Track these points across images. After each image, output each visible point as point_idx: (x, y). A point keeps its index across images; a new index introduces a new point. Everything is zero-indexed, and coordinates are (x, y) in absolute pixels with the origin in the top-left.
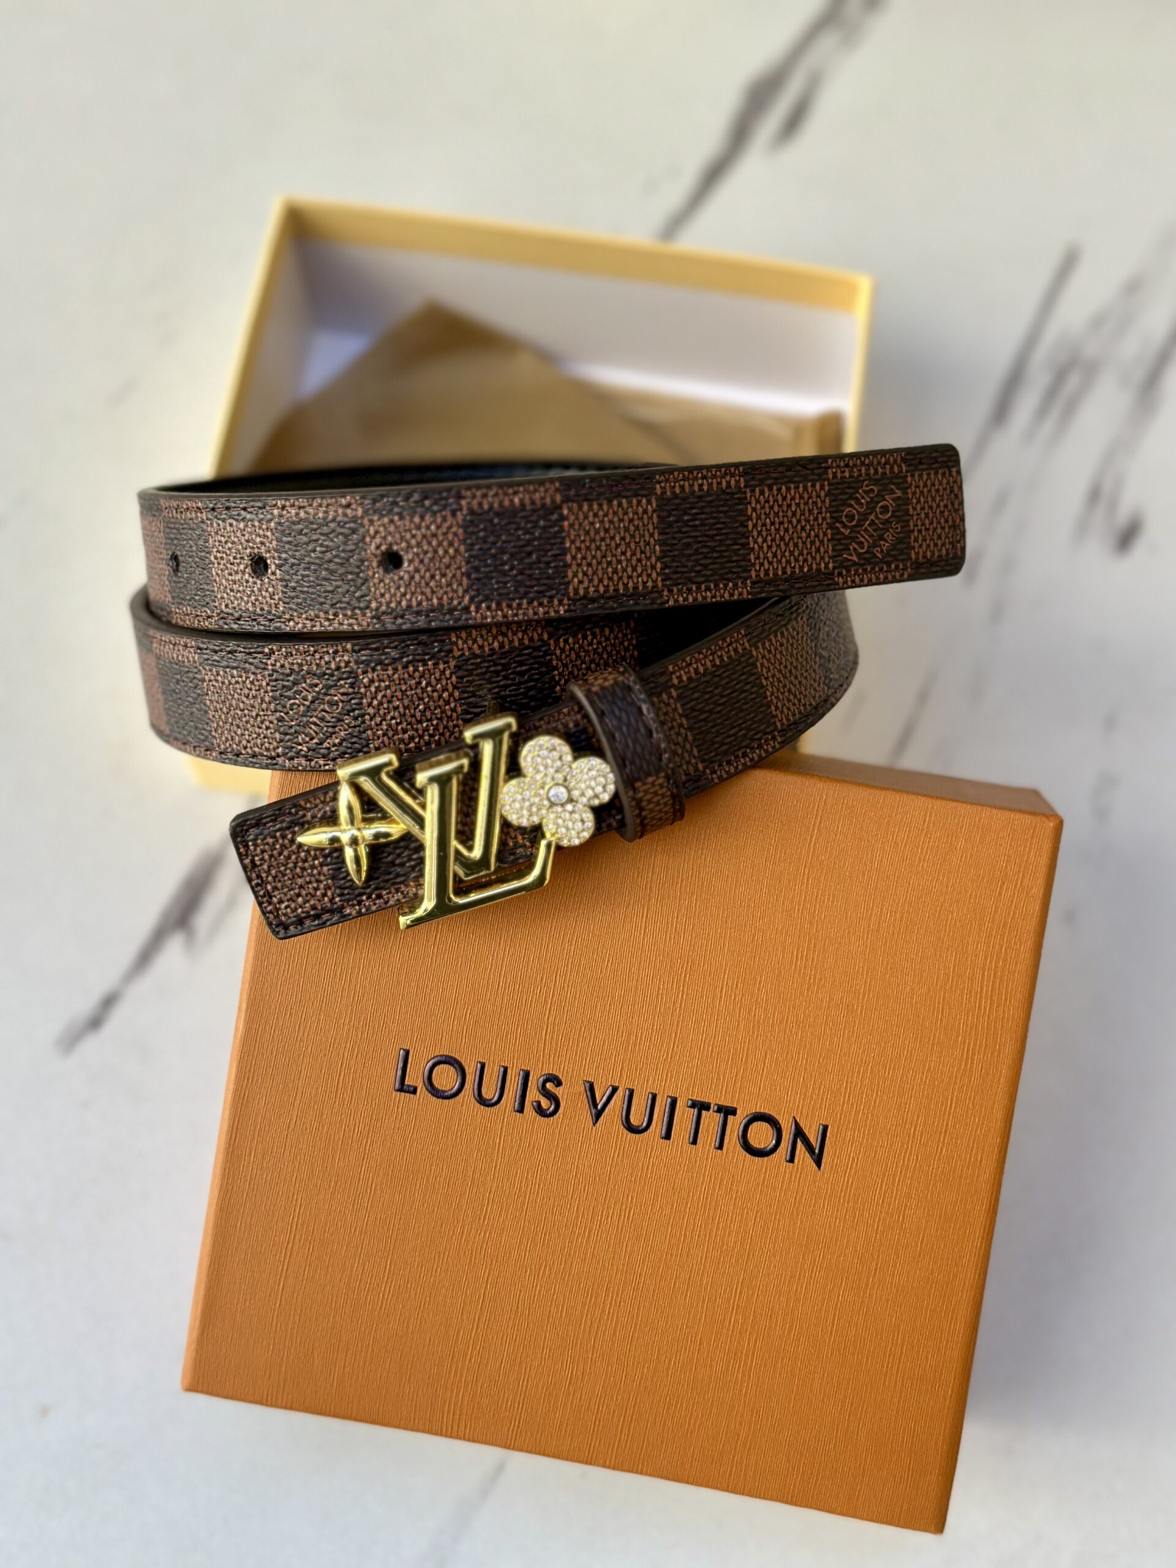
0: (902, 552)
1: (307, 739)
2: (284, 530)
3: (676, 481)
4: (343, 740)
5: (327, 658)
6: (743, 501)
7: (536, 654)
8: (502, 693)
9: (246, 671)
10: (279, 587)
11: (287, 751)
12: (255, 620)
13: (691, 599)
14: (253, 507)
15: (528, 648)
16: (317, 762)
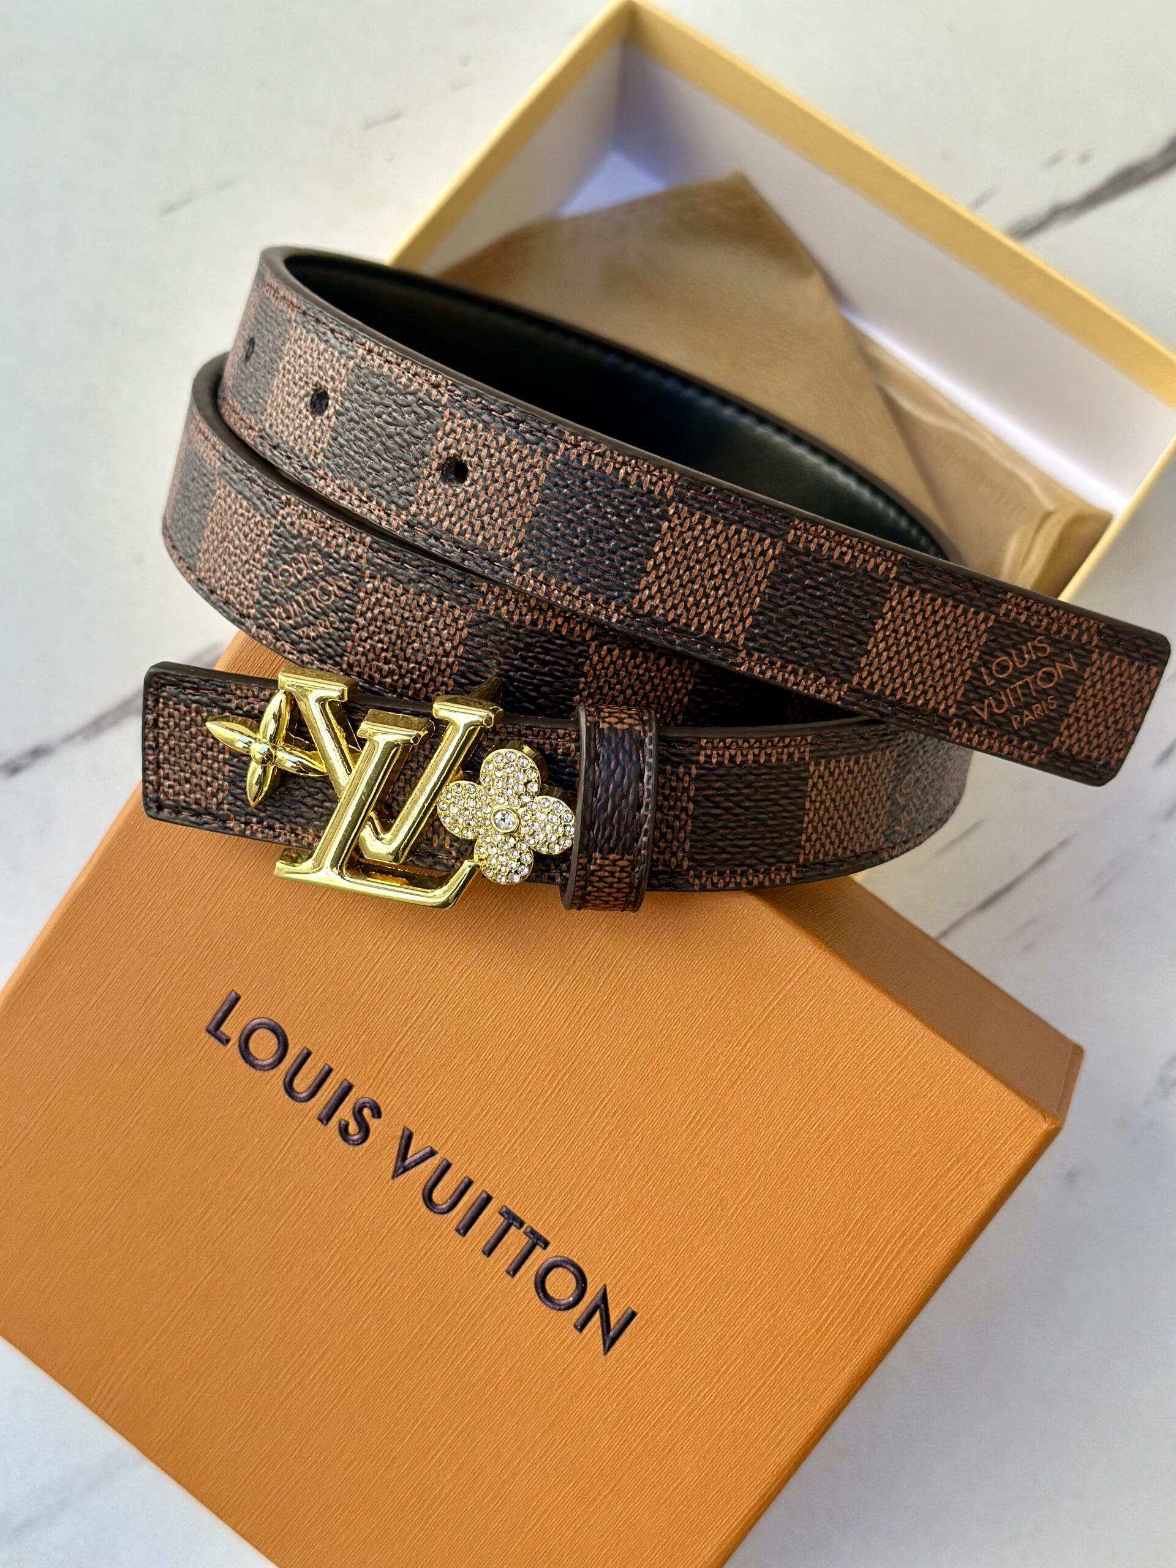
0: (1044, 732)
1: (284, 615)
2: (360, 376)
3: (817, 535)
4: (320, 637)
5: (340, 540)
6: (884, 593)
7: (568, 649)
8: (511, 674)
9: (256, 509)
10: (328, 436)
11: (259, 616)
12: (289, 458)
13: (769, 674)
14: (341, 333)
15: (562, 638)
16: (282, 645)
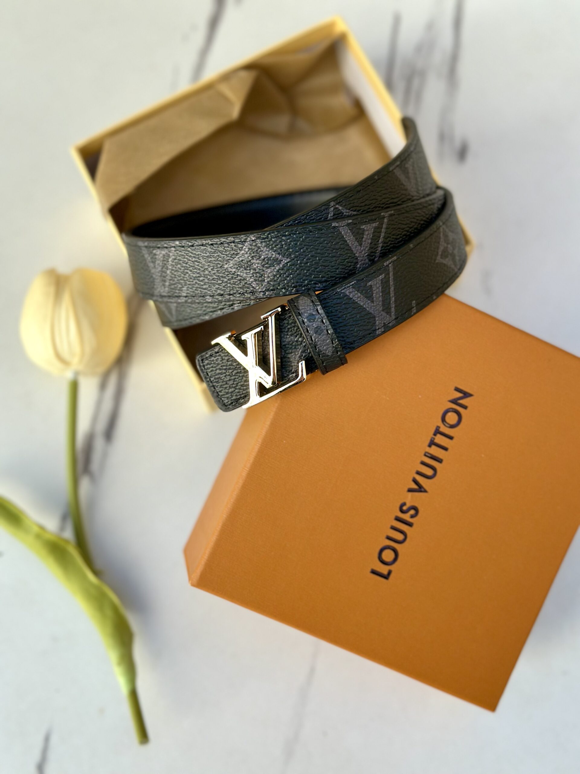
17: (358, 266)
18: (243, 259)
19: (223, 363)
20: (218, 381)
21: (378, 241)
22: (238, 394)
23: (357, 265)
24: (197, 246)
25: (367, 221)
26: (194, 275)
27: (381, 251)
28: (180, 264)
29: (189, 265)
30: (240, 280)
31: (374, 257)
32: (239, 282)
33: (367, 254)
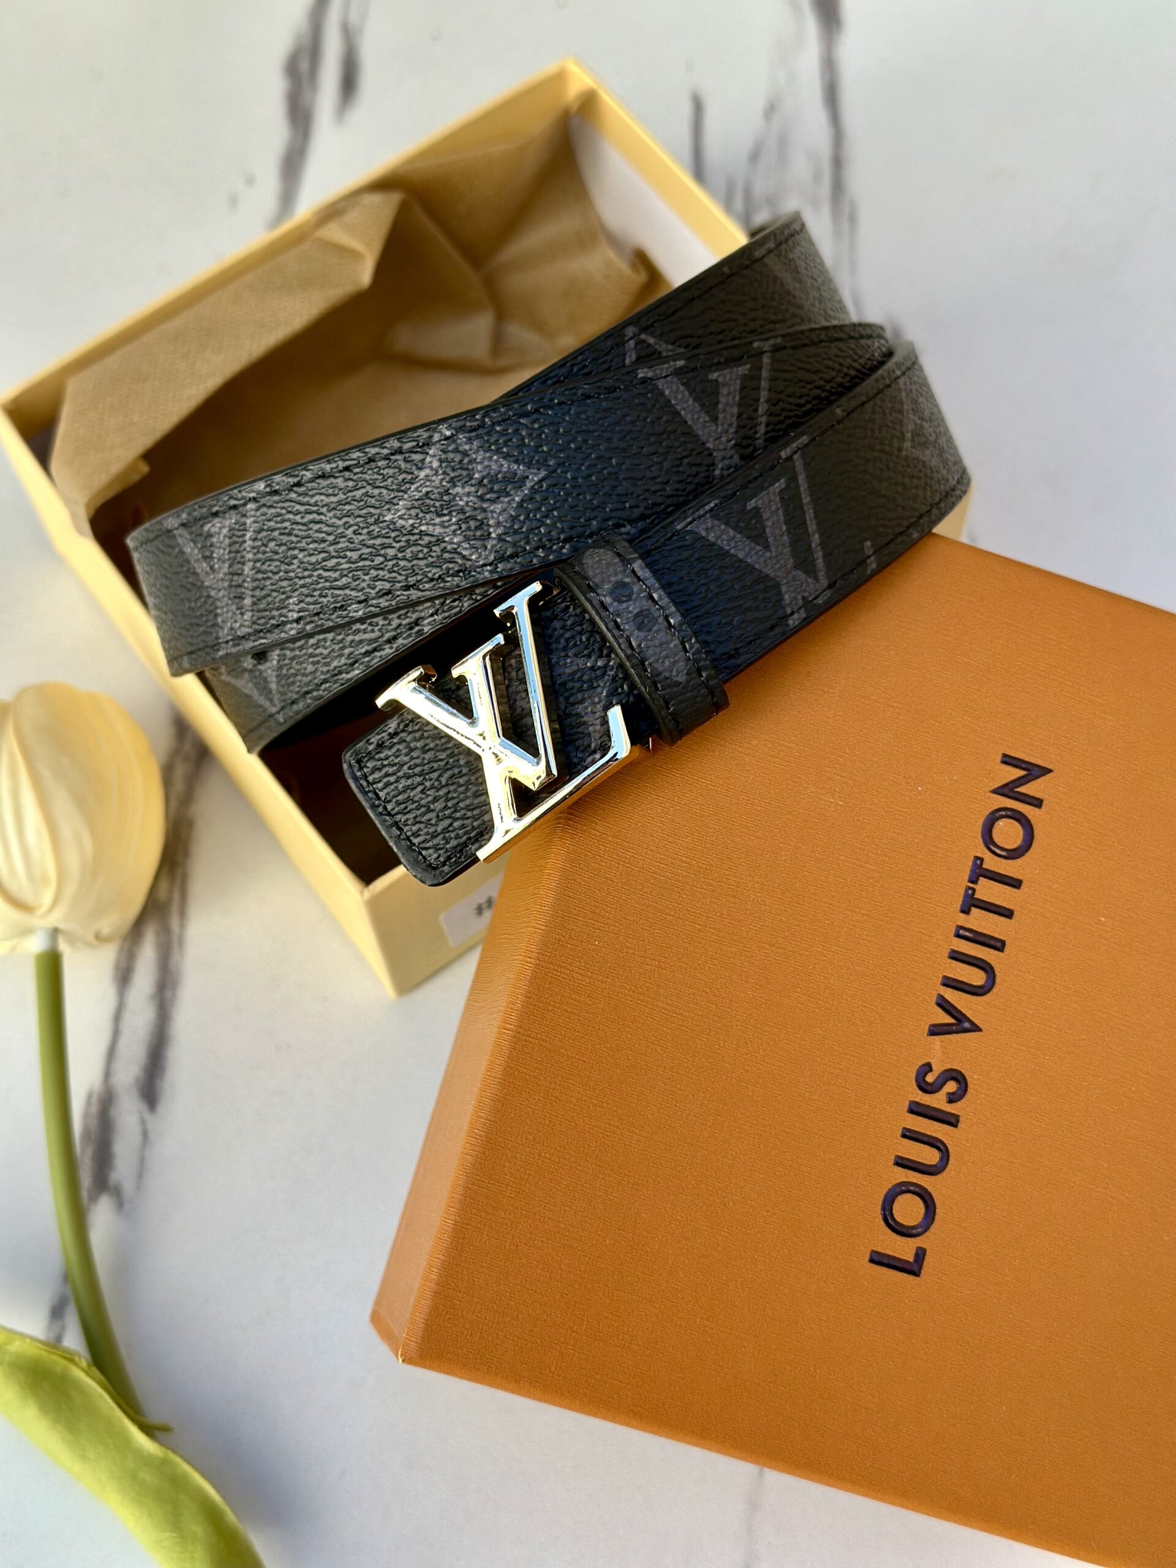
17: (717, 472)
18: (429, 489)
19: (412, 758)
20: (406, 807)
21: (756, 410)
22: (461, 832)
23: (714, 470)
24: (312, 481)
25: (722, 360)
26: (313, 559)
27: (767, 433)
28: (273, 540)
29: (296, 536)
30: (429, 545)
31: (751, 448)
32: (425, 550)
33: (733, 442)
